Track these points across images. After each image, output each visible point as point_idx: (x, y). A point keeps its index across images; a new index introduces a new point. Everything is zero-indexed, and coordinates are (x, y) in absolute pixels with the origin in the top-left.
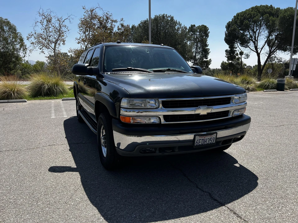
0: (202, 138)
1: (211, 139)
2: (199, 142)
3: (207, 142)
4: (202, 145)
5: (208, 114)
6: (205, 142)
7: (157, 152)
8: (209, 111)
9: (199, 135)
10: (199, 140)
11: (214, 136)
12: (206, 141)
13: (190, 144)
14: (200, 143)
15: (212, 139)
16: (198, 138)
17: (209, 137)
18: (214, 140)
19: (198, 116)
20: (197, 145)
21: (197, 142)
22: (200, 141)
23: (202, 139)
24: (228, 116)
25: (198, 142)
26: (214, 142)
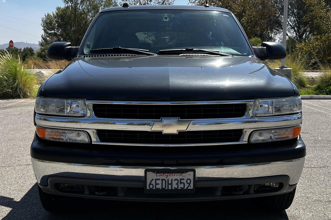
0: (161, 178)
1: (182, 181)
2: (156, 184)
3: (174, 186)
4: (163, 189)
5: (181, 133)
6: (170, 186)
7: (87, 192)
8: (183, 128)
9: (153, 171)
10: (156, 180)
11: (190, 175)
12: (170, 182)
13: (139, 185)
14: (159, 187)
15: (185, 181)
16: (151, 176)
17: (178, 176)
18: (190, 184)
19: (158, 136)
20: (151, 189)
21: (150, 184)
22: (158, 182)
23: (162, 180)
24: (238, 140)
25: (153, 182)
26: (189, 188)
